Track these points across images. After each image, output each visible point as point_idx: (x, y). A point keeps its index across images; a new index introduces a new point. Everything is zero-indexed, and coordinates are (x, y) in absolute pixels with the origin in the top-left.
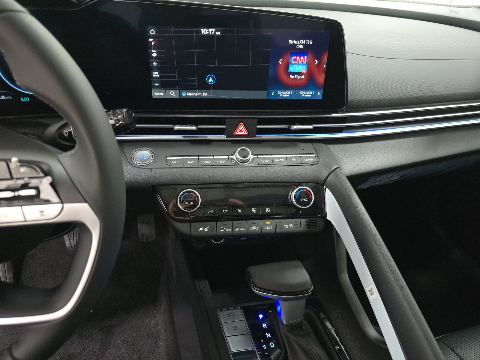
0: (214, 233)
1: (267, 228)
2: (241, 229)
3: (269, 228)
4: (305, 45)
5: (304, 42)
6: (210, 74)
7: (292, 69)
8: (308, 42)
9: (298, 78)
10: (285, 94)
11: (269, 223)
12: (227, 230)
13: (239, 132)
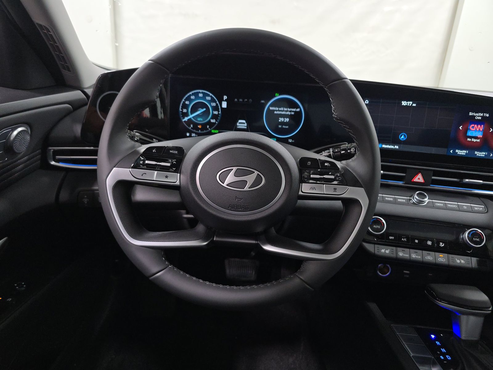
0: (394, 256)
1: (440, 260)
2: (417, 257)
3: (442, 260)
4: (482, 117)
5: (482, 115)
6: (403, 133)
7: (469, 134)
8: (485, 115)
9: (475, 141)
10: (461, 153)
11: (442, 256)
12: (405, 255)
13: (417, 180)
